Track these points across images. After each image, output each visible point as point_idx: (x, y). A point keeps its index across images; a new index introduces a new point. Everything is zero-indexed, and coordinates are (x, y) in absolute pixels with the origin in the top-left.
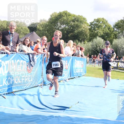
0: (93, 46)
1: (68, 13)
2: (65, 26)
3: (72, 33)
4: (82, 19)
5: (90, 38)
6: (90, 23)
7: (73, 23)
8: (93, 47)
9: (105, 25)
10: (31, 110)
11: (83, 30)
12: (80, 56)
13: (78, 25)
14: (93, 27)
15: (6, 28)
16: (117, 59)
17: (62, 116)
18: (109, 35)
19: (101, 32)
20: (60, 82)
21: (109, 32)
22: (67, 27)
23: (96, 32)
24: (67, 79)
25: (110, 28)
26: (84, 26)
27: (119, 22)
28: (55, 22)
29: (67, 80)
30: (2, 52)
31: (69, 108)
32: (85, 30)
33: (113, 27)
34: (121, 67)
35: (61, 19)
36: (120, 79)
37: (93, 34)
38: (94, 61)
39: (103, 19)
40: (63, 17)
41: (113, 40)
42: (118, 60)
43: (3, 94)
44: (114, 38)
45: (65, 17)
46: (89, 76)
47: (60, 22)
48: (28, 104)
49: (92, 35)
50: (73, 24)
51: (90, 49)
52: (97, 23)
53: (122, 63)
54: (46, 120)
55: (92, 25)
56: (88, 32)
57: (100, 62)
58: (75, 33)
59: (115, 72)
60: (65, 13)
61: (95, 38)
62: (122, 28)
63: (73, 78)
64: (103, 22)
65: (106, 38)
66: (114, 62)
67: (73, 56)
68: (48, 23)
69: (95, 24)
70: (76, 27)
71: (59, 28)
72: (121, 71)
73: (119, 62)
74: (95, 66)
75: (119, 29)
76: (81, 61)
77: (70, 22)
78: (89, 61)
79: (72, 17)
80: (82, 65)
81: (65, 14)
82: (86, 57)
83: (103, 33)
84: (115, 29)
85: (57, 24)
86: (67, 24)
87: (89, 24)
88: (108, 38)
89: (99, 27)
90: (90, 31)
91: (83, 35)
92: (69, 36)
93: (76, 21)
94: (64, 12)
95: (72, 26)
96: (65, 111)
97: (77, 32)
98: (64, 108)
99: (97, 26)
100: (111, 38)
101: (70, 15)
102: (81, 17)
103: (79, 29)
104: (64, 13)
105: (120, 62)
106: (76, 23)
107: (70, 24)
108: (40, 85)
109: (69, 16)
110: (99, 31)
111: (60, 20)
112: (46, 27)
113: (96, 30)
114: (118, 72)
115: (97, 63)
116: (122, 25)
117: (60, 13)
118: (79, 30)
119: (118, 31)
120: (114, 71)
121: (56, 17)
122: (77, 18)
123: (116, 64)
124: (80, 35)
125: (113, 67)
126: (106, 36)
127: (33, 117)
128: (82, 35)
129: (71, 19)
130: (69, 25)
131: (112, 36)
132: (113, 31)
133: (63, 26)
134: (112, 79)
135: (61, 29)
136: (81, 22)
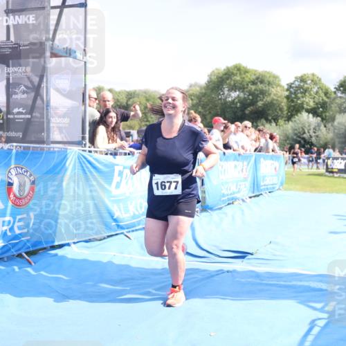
0: (296, 130)
1: (244, 67)
2: (238, 93)
3: (253, 106)
4: (271, 79)
5: (289, 114)
6: (287, 85)
7: (253, 87)
8: (296, 132)
9: (316, 88)
11: (273, 99)
12: (271, 150)
13: (263, 90)
14: (294, 92)
15: (125, 104)
18: (327, 107)
19: (309, 102)
20: (233, 203)
21: (325, 98)
22: (242, 95)
23: (299, 102)
24: (247, 197)
25: (327, 93)
26: (275, 92)
28: (218, 87)
29: (246, 199)
30: (121, 151)
31: (252, 254)
32: (279, 99)
33: (335, 90)
37: (294, 106)
39: (313, 75)
40: (233, 75)
41: (335, 116)
43: (127, 232)
44: (337, 112)
45: (238, 75)
46: (290, 190)
49: (292, 108)
50: (253, 89)
51: (290, 137)
52: (302, 84)
54: (208, 278)
55: (292, 90)
56: (284, 104)
57: (312, 161)
58: (259, 107)
59: (342, 180)
60: (238, 68)
61: (299, 114)
63: (258, 196)
64: (312, 81)
65: (322, 112)
67: (256, 153)
68: (205, 90)
69: (296, 87)
70: (260, 95)
71: (226, 98)
76: (272, 162)
77: (247, 85)
79: (251, 76)
80: (275, 169)
81: (238, 70)
82: (282, 152)
83: (314, 102)
84: (339, 94)
85: (222, 91)
86: (241, 89)
87: (286, 87)
88: (325, 112)
90: (288, 101)
91: (276, 110)
92: (247, 112)
93: (259, 83)
95: (251, 93)
96: (245, 260)
97: (263, 104)
98: (242, 255)
99: (302, 90)
101: (246, 71)
102: (268, 73)
103: (266, 98)
106: (260, 86)
107: (247, 90)
110: (306, 99)
111: (228, 82)
112: (201, 98)
113: (298, 99)
115: (304, 164)
117: (228, 68)
118: (266, 101)
120: (339, 177)
121: (221, 78)
122: (260, 76)
123: (344, 163)
124: (269, 110)
125: (336, 170)
126: (321, 109)
128: (273, 109)
129: (249, 79)
132: (334, 99)
133: (234, 94)
134: (337, 193)
135: (230, 99)
136: (269, 83)
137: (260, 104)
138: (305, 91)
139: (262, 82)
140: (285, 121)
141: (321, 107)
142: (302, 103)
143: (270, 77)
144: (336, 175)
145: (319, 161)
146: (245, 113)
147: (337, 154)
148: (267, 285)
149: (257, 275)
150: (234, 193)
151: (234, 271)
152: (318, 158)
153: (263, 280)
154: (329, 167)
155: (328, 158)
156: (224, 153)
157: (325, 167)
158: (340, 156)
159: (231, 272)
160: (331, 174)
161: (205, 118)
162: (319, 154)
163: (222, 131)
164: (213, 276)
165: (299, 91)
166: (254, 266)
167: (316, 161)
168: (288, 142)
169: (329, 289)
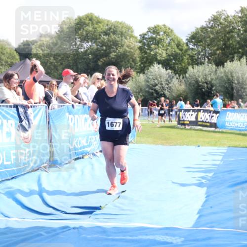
1: (96, 17)
2: (90, 43)
3: (106, 56)
4: (124, 30)
5: (142, 65)
6: (140, 35)
7: (106, 37)
8: (148, 83)
9: (169, 39)
10: (24, 219)
11: (126, 51)
13: (116, 41)
14: (147, 43)
16: (197, 106)
17: (85, 226)
18: (179, 58)
19: (162, 53)
20: (83, 158)
21: (179, 52)
22: (95, 46)
23: (152, 53)
24: (98, 151)
25: (180, 45)
26: (128, 43)
27: (198, 32)
29: (97, 153)
31: (99, 208)
33: (187, 41)
34: (204, 121)
35: (81, 31)
36: (202, 146)
37: (146, 57)
38: (151, 113)
39: (164, 25)
40: (85, 26)
41: (187, 68)
42: (199, 108)
44: (189, 64)
45: (90, 25)
46: (142, 143)
47: (80, 38)
48: (19, 207)
49: (145, 60)
50: (107, 40)
51: (143, 88)
52: (154, 36)
53: (206, 114)
55: (145, 41)
56: (137, 54)
58: (112, 58)
59: (193, 132)
60: (90, 17)
61: (152, 67)
62: (205, 44)
64: (165, 33)
65: (174, 64)
66: (191, 111)
69: (149, 38)
70: (113, 46)
71: (79, 49)
72: (205, 129)
73: (199, 111)
74: (153, 122)
75: (199, 46)
77: (100, 35)
78: (142, 112)
79: (103, 26)
81: (90, 20)
83: (166, 54)
84: (191, 46)
86: (93, 39)
87: (139, 38)
88: (177, 64)
89: (159, 44)
90: (141, 52)
91: (128, 61)
92: (100, 63)
93: (111, 34)
94: (87, 16)
95: (103, 44)
96: (92, 216)
97: (115, 55)
98: (90, 210)
99: (154, 41)
100: (183, 64)
101: (99, 22)
102: (121, 24)
103: (119, 48)
104: (88, 19)
105: (202, 111)
106: (113, 37)
107: (100, 40)
108: (44, 167)
109: (97, 24)
110: (159, 50)
111: (79, 32)
113: (151, 50)
114: (199, 132)
116: (205, 37)
117: (79, 18)
118: (119, 52)
119: (196, 49)
120: (191, 129)
122: (113, 27)
123: (194, 114)
124: (122, 61)
125: (188, 122)
126: (173, 61)
127: (28, 232)
128: (126, 60)
129: (102, 29)
130: (99, 42)
131: (186, 61)
132: (186, 50)
133: (87, 45)
134: (187, 145)
135: (82, 50)
136: (122, 34)
137: (113, 55)
138: (158, 43)
139: (114, 33)
140: (137, 72)
141: (174, 59)
142: (156, 55)
143: (122, 27)
144: (187, 127)
145: (171, 113)
146: (98, 65)
147: (188, 106)
148: (113, 240)
149: (103, 231)
150: (84, 147)
151: (81, 227)
152: (170, 110)
153: (109, 236)
154: (181, 119)
155: (180, 110)
156: (73, 106)
157: (177, 119)
158: (192, 108)
159: (77, 228)
160: (183, 127)
161: (57, 69)
162: (171, 106)
163: (72, 83)
164: (58, 234)
165: (152, 43)
166: (101, 222)
167: (169, 113)
168: (141, 94)
169: (174, 242)
